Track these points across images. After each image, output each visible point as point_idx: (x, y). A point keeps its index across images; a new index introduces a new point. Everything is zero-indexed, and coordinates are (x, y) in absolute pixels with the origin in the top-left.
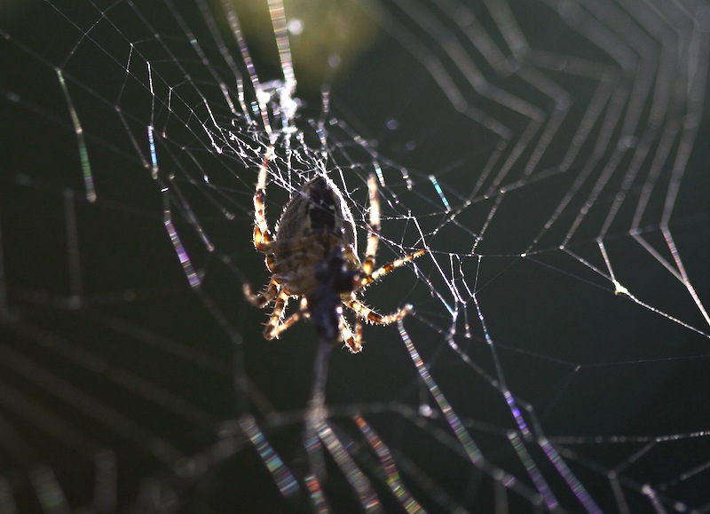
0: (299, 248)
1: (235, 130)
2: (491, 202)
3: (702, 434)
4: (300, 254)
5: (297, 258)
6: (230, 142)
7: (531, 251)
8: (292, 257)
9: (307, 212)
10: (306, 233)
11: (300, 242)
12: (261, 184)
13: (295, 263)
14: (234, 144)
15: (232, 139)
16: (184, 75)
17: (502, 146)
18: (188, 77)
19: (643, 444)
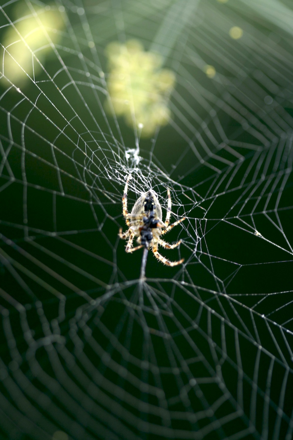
0: (139, 218)
1: (117, 169)
2: (212, 199)
3: (285, 292)
4: (139, 221)
5: (138, 222)
6: (115, 174)
7: (225, 218)
8: (136, 221)
9: (143, 205)
10: (142, 213)
11: (140, 216)
12: (125, 191)
13: (137, 224)
14: (117, 175)
15: (116, 172)
16: (98, 147)
17: (218, 176)
18: (100, 147)
19: (263, 296)
